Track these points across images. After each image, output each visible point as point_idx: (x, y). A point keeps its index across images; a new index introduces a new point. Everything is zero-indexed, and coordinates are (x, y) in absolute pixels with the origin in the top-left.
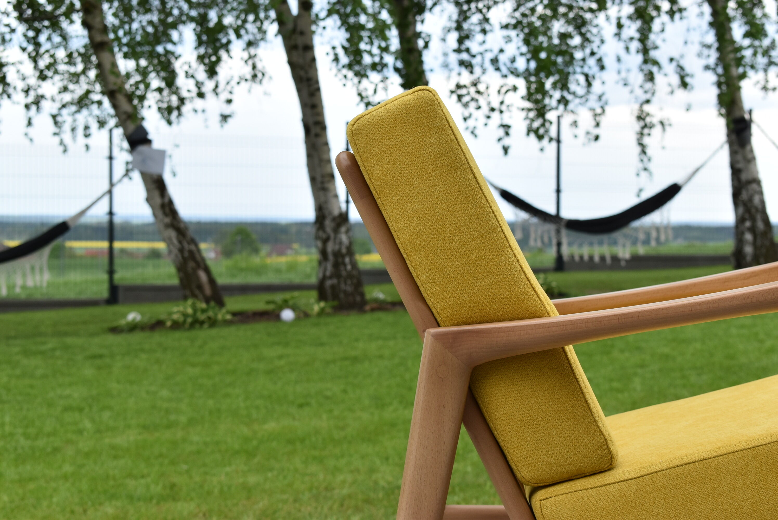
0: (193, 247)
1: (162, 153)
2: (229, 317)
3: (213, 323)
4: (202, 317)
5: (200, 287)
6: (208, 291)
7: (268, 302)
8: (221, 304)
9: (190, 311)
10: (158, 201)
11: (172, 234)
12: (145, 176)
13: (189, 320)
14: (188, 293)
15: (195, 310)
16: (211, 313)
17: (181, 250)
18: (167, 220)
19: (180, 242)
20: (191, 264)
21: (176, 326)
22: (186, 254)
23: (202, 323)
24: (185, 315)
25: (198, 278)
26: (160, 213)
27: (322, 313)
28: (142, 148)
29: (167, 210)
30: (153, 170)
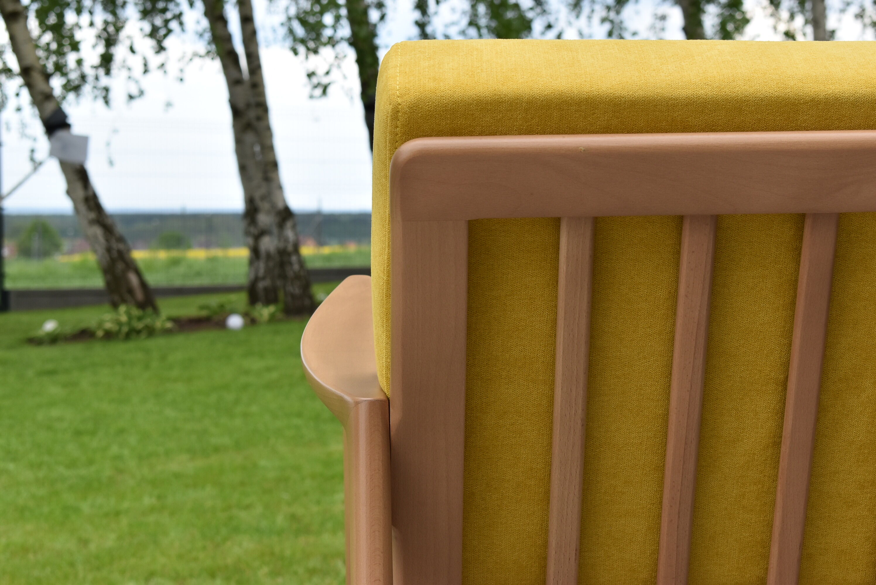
0: (121, 246)
1: (84, 141)
2: (169, 325)
3: (151, 332)
4: (139, 325)
5: (131, 291)
6: (139, 295)
7: (202, 308)
8: (156, 310)
9: (124, 318)
10: (80, 193)
11: (98, 231)
12: (65, 166)
13: (125, 329)
14: (116, 298)
15: (130, 317)
16: (148, 321)
17: (109, 250)
18: (92, 215)
19: (107, 240)
20: (120, 266)
21: (109, 336)
22: (115, 254)
23: (138, 332)
24: (120, 324)
25: (127, 282)
26: (83, 208)
27: (273, 319)
28: (61, 134)
29: (92, 203)
30: (74, 158)
